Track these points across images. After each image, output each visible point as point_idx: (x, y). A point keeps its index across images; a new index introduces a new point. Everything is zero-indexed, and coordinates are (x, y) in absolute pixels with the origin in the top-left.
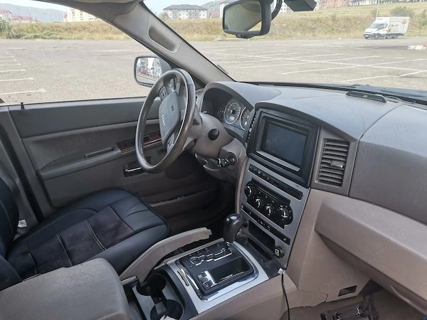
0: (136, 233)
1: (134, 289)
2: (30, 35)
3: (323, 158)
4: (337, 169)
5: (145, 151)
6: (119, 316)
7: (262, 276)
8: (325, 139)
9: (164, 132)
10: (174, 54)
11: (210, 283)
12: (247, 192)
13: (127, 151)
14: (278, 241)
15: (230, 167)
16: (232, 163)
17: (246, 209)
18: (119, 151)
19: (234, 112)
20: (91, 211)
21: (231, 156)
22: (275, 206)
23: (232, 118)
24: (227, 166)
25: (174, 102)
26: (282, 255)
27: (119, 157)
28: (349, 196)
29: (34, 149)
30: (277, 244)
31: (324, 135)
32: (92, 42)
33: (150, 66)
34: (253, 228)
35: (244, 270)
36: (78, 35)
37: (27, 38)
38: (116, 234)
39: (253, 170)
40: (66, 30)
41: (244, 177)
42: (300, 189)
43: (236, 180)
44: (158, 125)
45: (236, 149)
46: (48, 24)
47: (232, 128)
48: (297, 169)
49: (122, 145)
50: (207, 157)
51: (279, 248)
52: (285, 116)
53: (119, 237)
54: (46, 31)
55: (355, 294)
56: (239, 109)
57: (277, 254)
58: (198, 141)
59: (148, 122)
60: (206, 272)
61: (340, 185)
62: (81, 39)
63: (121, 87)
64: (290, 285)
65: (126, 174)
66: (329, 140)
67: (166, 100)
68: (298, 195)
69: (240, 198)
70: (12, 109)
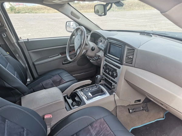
0: (67, 82)
1: (66, 98)
2: (23, 12)
3: (126, 55)
4: (131, 58)
5: (70, 56)
6: (61, 101)
7: (108, 95)
8: (127, 49)
9: (76, 48)
10: (80, 21)
11: (90, 96)
12: (104, 68)
13: (63, 56)
14: (113, 84)
15: (99, 60)
16: (99, 59)
17: (104, 74)
18: (61, 56)
19: (101, 41)
20: (51, 76)
21: (99, 56)
22: (112, 72)
23: (101, 43)
24: (97, 59)
25: (79, 38)
26: (114, 88)
27: (61, 58)
28: (134, 67)
29: (32, 55)
30: (113, 85)
31: (127, 47)
32: (48, 14)
33: (72, 25)
34: (106, 80)
35: (102, 92)
36: (43, 11)
37: (22, 13)
38: (60, 83)
39: (106, 60)
40: (38, 9)
41: (103, 63)
42: (120, 65)
43: (101, 64)
44: (74, 46)
45: (101, 54)
46: (30, 7)
47: (100, 47)
48: (119, 59)
49: (62, 54)
50: (91, 57)
51: (114, 86)
52: (115, 41)
53: (61, 83)
54: (30, 10)
55: (141, 102)
56: (103, 40)
57: (113, 87)
58: (88, 51)
59: (71, 45)
60: (89, 93)
61: (132, 64)
62: (44, 13)
63: (60, 33)
64: (117, 98)
65: (63, 64)
66: (129, 49)
67: (77, 37)
68: (119, 68)
69: (102, 70)
70: (25, 41)
